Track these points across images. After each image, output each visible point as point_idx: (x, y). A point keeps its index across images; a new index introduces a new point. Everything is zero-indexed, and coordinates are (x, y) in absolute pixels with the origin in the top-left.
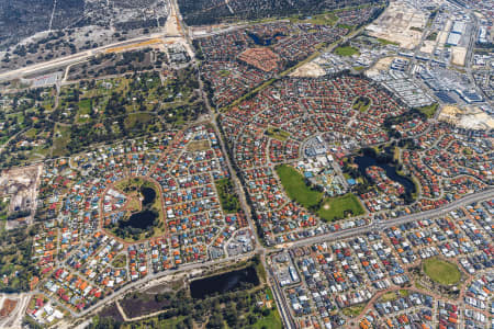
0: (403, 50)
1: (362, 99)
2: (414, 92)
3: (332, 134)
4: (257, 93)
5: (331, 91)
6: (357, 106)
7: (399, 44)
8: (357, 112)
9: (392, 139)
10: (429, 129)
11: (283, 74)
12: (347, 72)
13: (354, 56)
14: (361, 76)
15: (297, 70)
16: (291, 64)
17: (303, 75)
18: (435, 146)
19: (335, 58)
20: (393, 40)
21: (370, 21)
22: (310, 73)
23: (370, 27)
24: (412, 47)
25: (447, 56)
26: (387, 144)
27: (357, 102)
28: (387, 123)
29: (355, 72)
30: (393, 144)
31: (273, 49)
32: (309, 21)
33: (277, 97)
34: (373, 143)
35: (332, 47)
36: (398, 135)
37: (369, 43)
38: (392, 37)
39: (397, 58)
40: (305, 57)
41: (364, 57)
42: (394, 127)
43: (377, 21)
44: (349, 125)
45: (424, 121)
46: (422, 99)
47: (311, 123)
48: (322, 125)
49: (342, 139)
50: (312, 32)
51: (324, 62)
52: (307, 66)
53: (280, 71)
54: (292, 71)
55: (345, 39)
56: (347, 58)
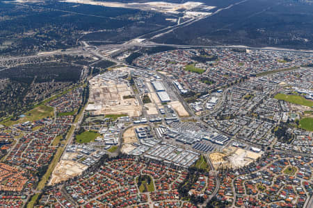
0: (134, 118)
1: (141, 179)
2: (176, 152)
5: (106, 183)
6: (142, 187)
7: (126, 115)
8: (148, 194)
9: (201, 206)
10: (218, 182)
11: (41, 186)
12: (105, 158)
13: (99, 138)
14: (122, 156)
15: (54, 176)
16: (42, 172)
17: (65, 178)
18: (235, 194)
19: (79, 148)
20: (119, 113)
21: (85, 103)
22: (69, 173)
23: (89, 107)
24: (139, 113)
25: (172, 112)
27: (139, 184)
28: (183, 192)
29: (115, 155)
31: (6, 162)
32: (25, 119)
35: (70, 138)
36: (201, 200)
37: (100, 122)
38: (115, 110)
39: (138, 128)
40: (52, 158)
41: (107, 136)
42: (190, 193)
43: (90, 100)
45: (208, 175)
46: (187, 158)
50: (37, 129)
51: (74, 155)
52: (60, 167)
53: (35, 185)
54: (49, 178)
55: (76, 126)
56: (92, 144)
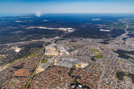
1: (59, 72)
2: (67, 64)
3: (60, 85)
4: (30, 84)
5: (50, 73)
6: (59, 74)
7: (54, 55)
8: (61, 75)
9: (74, 78)
10: (78, 72)
11: (33, 74)
12: (50, 67)
13: (48, 62)
14: (54, 66)
15: (37, 72)
16: (34, 71)
17: (39, 72)
18: (82, 75)
19: (43, 64)
20: (53, 55)
21: (44, 53)
22: (41, 71)
23: (45, 54)
24: (58, 55)
25: (66, 54)
26: (74, 80)
27: (59, 73)
28: (70, 75)
29: (52, 66)
30: (75, 79)
31: (24, 68)
32: (29, 57)
33: (37, 82)
34: (71, 82)
35: (41, 62)
36: (74, 76)
37: (48, 57)
38: (52, 54)
39: (58, 59)
40: (36, 67)
41: (50, 61)
42: (71, 75)
43: (46, 52)
44: (62, 80)
45: (75, 70)
46: (70, 66)
47: (53, 85)
48: (56, 84)
49: (64, 85)
50: (32, 60)
51: (42, 66)
52: (38, 69)
53: (32, 74)
54: (35, 72)
55: (42, 58)
56: (46, 63)
